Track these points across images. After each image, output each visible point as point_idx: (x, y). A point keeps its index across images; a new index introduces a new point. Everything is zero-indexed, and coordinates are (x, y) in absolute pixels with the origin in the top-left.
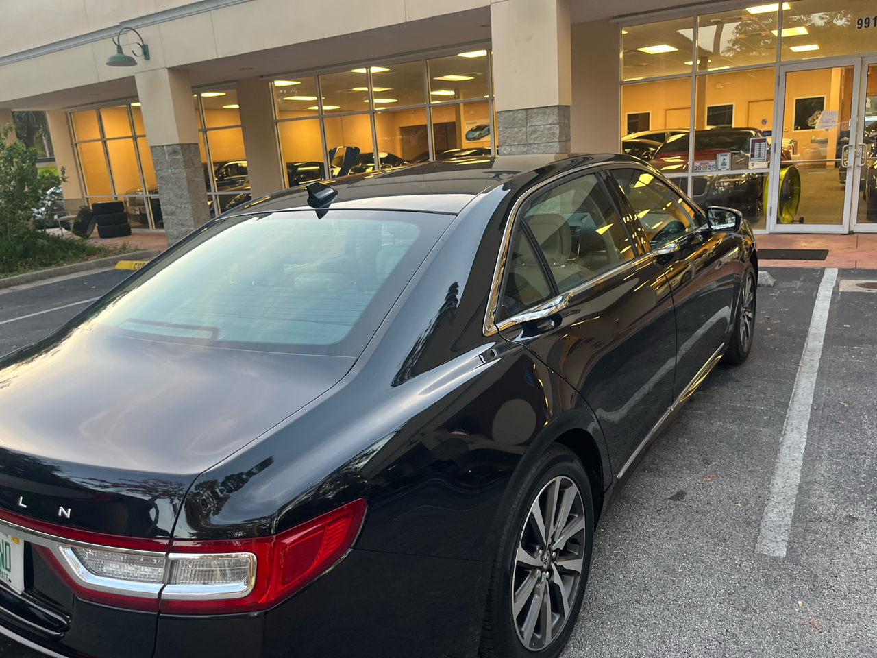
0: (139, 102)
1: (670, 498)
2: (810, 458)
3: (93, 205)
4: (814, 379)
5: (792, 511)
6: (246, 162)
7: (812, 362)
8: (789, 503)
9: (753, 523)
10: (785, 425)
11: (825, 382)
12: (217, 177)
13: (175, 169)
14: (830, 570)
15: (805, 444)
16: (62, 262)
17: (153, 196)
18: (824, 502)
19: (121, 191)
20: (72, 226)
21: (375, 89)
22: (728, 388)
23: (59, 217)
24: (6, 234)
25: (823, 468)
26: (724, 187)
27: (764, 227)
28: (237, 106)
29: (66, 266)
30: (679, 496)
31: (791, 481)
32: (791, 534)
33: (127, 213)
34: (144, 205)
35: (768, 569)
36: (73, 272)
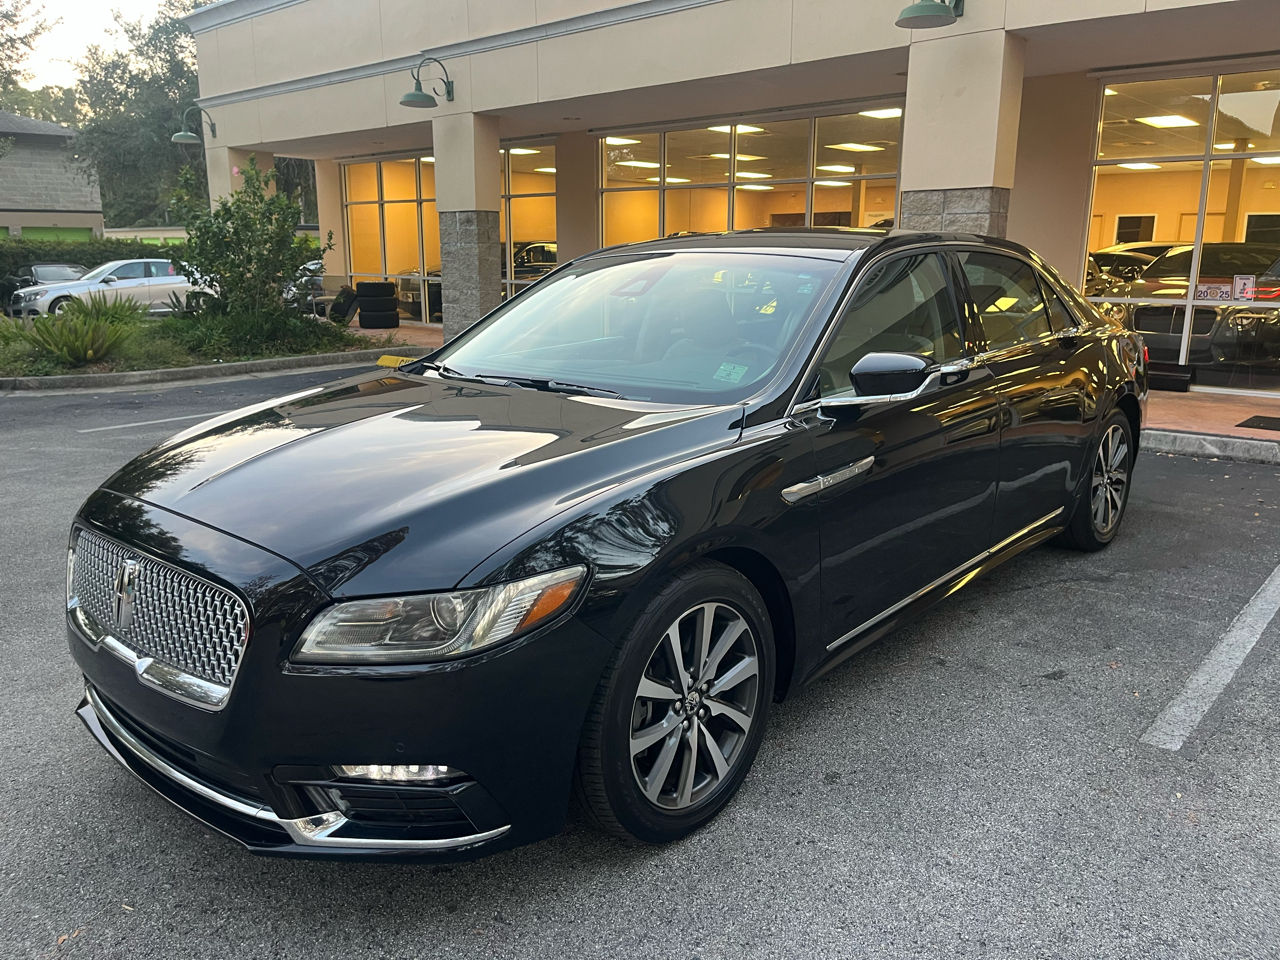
0: (431, 155)
1: (1044, 676)
3: (358, 285)
6: (555, 246)
9: (1148, 715)
12: (515, 261)
13: (466, 243)
16: (314, 349)
17: (434, 280)
19: (393, 273)
20: (328, 309)
21: (740, 157)
23: (314, 297)
24: (253, 309)
26: (1243, 326)
28: (554, 170)
29: (319, 355)
30: (1056, 676)
31: (1217, 679)
33: (397, 299)
34: (419, 290)
35: (1150, 759)
36: (326, 364)
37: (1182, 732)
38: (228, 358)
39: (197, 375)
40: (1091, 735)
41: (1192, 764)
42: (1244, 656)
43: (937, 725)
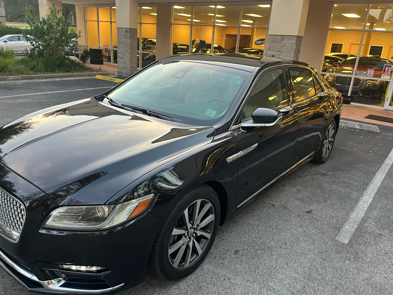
0: (115, 6)
1: (305, 212)
2: (371, 207)
3: (90, 49)
4: (384, 176)
5: (356, 227)
6: (156, 40)
7: (385, 169)
8: (356, 224)
9: (338, 229)
10: (364, 192)
11: (388, 178)
12: (142, 44)
13: (126, 39)
15: (371, 202)
16: (74, 71)
17: (115, 49)
18: (371, 226)
19: (102, 46)
20: (80, 57)
21: (217, 15)
22: (344, 173)
23: (75, 52)
24: (53, 56)
25: (375, 213)
26: (368, 85)
27: (383, 106)
28: (156, 14)
29: (75, 73)
30: (309, 212)
32: (353, 235)
33: (103, 54)
34: (110, 52)
35: (338, 247)
36: (78, 77)
37: (349, 236)
38: (44, 73)
39: (33, 78)
40: (320, 237)
41: (352, 249)
42: (367, 206)
43: (271, 231)
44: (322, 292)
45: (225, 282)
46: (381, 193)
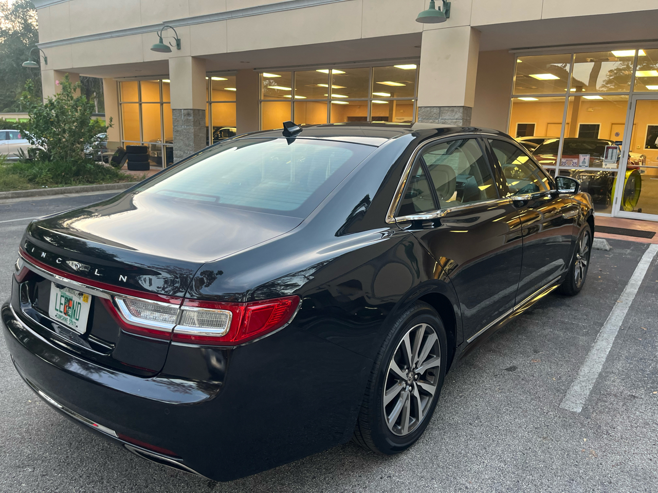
0: (168, 78)
1: (505, 369)
3: (127, 147)
4: (626, 311)
5: (591, 387)
6: (236, 129)
7: (627, 301)
8: (590, 382)
11: (633, 314)
12: (214, 136)
13: (187, 126)
14: (611, 424)
16: (101, 181)
17: (169, 145)
18: (616, 385)
19: (146, 140)
20: (110, 159)
23: (102, 153)
24: (66, 158)
25: (619, 365)
26: (583, 179)
27: (610, 212)
28: (234, 89)
29: (104, 185)
30: (512, 369)
31: (594, 370)
33: (149, 155)
34: (161, 150)
35: (566, 418)
36: (108, 190)
37: (581, 401)
38: (51, 186)
39: (32, 195)
40: (534, 404)
41: (589, 420)
42: (606, 356)
43: (452, 400)
44: (549, 487)
45: (382, 482)
46: (625, 335)
